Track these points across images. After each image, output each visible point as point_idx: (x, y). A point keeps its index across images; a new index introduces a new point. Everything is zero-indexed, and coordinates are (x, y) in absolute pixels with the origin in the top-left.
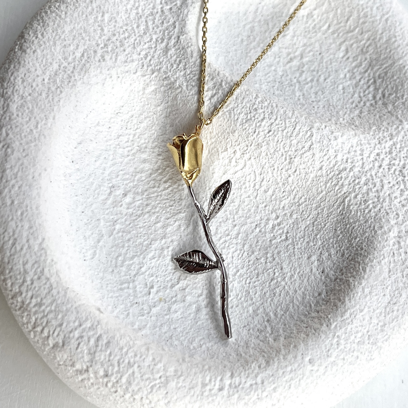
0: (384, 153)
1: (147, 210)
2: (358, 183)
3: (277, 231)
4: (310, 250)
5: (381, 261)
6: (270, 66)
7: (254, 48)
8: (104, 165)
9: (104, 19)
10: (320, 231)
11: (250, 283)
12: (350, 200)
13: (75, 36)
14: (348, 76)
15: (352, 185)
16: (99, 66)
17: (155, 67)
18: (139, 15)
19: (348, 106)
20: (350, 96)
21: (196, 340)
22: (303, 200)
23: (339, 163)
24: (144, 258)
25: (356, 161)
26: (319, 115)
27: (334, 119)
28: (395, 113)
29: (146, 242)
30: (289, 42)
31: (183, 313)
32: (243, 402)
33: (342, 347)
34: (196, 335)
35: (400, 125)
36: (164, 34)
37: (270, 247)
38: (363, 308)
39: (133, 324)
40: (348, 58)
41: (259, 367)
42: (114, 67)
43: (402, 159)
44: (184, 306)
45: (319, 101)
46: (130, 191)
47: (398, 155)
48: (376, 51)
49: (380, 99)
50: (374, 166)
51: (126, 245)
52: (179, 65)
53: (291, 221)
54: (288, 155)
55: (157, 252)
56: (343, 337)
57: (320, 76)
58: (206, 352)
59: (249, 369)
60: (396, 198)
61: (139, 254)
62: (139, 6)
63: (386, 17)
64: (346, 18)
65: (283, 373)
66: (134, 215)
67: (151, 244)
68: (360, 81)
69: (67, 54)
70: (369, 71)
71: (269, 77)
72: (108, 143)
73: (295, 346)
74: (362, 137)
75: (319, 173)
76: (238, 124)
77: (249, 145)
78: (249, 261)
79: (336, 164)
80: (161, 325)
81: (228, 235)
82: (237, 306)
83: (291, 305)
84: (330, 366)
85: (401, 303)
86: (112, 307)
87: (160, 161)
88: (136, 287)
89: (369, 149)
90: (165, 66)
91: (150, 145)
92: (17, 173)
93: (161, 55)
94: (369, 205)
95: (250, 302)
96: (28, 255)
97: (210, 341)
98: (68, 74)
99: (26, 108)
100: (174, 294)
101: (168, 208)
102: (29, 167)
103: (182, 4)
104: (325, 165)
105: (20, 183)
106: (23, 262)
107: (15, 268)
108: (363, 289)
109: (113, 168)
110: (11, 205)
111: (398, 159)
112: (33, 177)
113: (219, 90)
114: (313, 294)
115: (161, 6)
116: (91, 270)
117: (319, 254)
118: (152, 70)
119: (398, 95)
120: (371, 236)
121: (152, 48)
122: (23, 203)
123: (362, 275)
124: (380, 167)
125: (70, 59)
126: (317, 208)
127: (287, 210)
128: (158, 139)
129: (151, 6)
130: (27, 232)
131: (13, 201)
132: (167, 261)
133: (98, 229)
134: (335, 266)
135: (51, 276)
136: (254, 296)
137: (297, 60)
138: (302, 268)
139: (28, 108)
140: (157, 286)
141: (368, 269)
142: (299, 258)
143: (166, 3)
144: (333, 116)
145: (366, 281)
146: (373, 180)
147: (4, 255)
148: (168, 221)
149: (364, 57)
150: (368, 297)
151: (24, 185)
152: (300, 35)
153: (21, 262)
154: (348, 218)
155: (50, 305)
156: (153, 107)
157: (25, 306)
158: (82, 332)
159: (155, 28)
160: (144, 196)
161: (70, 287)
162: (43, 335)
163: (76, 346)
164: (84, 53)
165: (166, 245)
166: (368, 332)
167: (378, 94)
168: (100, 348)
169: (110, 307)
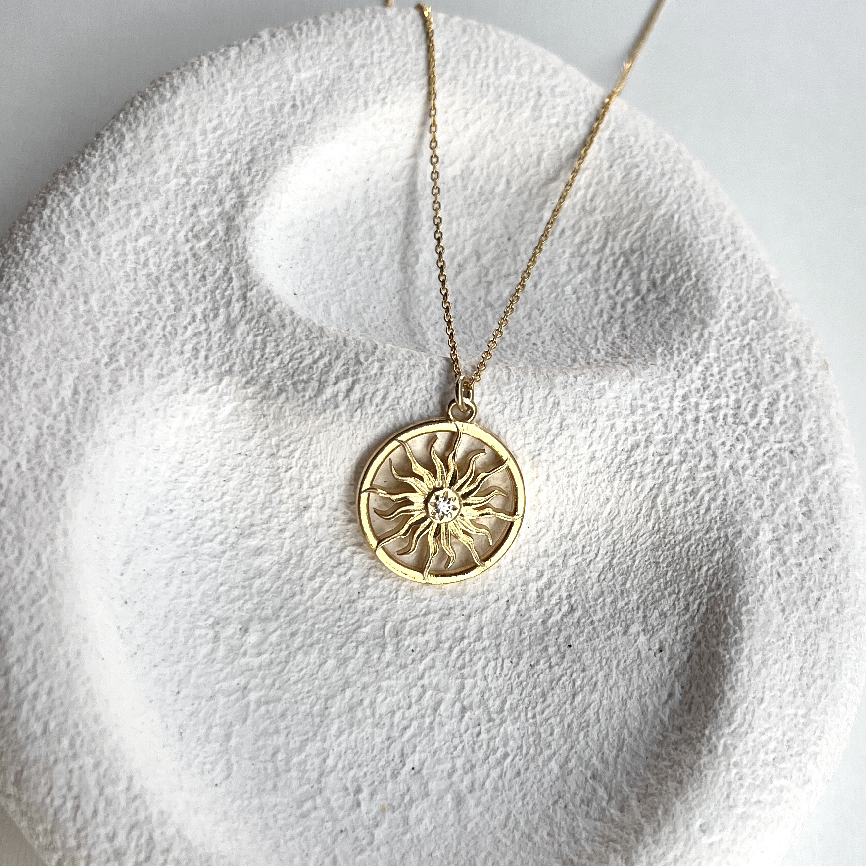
0: (694, 392)
1: (296, 645)
2: (669, 464)
3: (549, 601)
4: (623, 617)
5: (761, 596)
7: (387, 268)
8: (185, 587)
9: (91, 307)
10: (628, 573)
11: (534, 716)
12: (665, 499)
13: (47, 359)
14: (573, 265)
15: (659, 471)
17: (220, 366)
18: (153, 277)
19: (595, 322)
20: (591, 302)
22: (576, 527)
23: (624, 437)
24: (324, 740)
25: (651, 423)
26: (550, 357)
27: (580, 356)
28: (686, 310)
29: (317, 707)
31: (432, 817)
33: (747, 782)
34: (473, 852)
35: (703, 329)
36: (213, 298)
37: (547, 634)
38: (760, 695)
40: (563, 231)
42: (143, 394)
43: (730, 392)
44: (431, 805)
45: (540, 329)
46: (251, 619)
47: (722, 386)
48: (610, 202)
49: (649, 290)
50: (685, 421)
52: (264, 349)
53: (568, 572)
55: (344, 718)
56: (745, 762)
60: (745, 468)
61: (311, 734)
62: (148, 260)
64: (535, 157)
66: (275, 663)
67: (326, 708)
68: (599, 268)
69: (44, 400)
70: (609, 244)
72: (179, 542)
73: (666, 811)
74: (642, 373)
75: (593, 468)
78: (519, 675)
79: (617, 443)
80: (403, 857)
81: (463, 638)
82: (526, 769)
83: (626, 731)
84: (740, 824)
85: (823, 661)
86: (302, 858)
87: (287, 541)
88: (329, 801)
89: (665, 393)
90: (238, 360)
91: (258, 518)
92: (34, 666)
93: (223, 341)
94: (702, 498)
95: (547, 753)
96: (112, 820)
97: (504, 855)
98: (62, 439)
99: (5, 533)
100: (403, 788)
101: (333, 626)
102: (53, 647)
103: (227, 229)
104: (599, 448)
105: (47, 685)
106: (107, 835)
107: (95, 853)
108: (749, 659)
109: (204, 587)
110: (44, 732)
111: (724, 395)
112: (68, 664)
113: (357, 374)
114: (659, 698)
115: (189, 245)
116: (233, 801)
117: (641, 619)
118: (217, 374)
119: (680, 274)
120: (726, 554)
121: (200, 333)
122: (66, 720)
123: (738, 635)
124: (696, 420)
125: (55, 408)
126: (607, 532)
127: (553, 553)
128: (270, 501)
129: (170, 252)
130: (95, 775)
131: (46, 725)
132: (369, 730)
133: (218, 715)
134: (680, 631)
135: (171, 844)
136: (550, 738)
137: (471, 265)
138: (621, 655)
139: (9, 532)
140: (366, 784)
141: (744, 618)
142: (609, 638)
143: (196, 236)
144: (577, 349)
145: (750, 643)
146: (693, 448)
147: (65, 835)
148: (343, 651)
149: (591, 220)
150: (763, 671)
151: (56, 685)
152: (462, 216)
153: (103, 837)
154: (672, 534)
156: (240, 444)
159: (194, 291)
160: (282, 620)
161: (213, 850)
164: (75, 386)
165: (355, 699)
166: (784, 735)
167: (642, 281)
169: (297, 859)
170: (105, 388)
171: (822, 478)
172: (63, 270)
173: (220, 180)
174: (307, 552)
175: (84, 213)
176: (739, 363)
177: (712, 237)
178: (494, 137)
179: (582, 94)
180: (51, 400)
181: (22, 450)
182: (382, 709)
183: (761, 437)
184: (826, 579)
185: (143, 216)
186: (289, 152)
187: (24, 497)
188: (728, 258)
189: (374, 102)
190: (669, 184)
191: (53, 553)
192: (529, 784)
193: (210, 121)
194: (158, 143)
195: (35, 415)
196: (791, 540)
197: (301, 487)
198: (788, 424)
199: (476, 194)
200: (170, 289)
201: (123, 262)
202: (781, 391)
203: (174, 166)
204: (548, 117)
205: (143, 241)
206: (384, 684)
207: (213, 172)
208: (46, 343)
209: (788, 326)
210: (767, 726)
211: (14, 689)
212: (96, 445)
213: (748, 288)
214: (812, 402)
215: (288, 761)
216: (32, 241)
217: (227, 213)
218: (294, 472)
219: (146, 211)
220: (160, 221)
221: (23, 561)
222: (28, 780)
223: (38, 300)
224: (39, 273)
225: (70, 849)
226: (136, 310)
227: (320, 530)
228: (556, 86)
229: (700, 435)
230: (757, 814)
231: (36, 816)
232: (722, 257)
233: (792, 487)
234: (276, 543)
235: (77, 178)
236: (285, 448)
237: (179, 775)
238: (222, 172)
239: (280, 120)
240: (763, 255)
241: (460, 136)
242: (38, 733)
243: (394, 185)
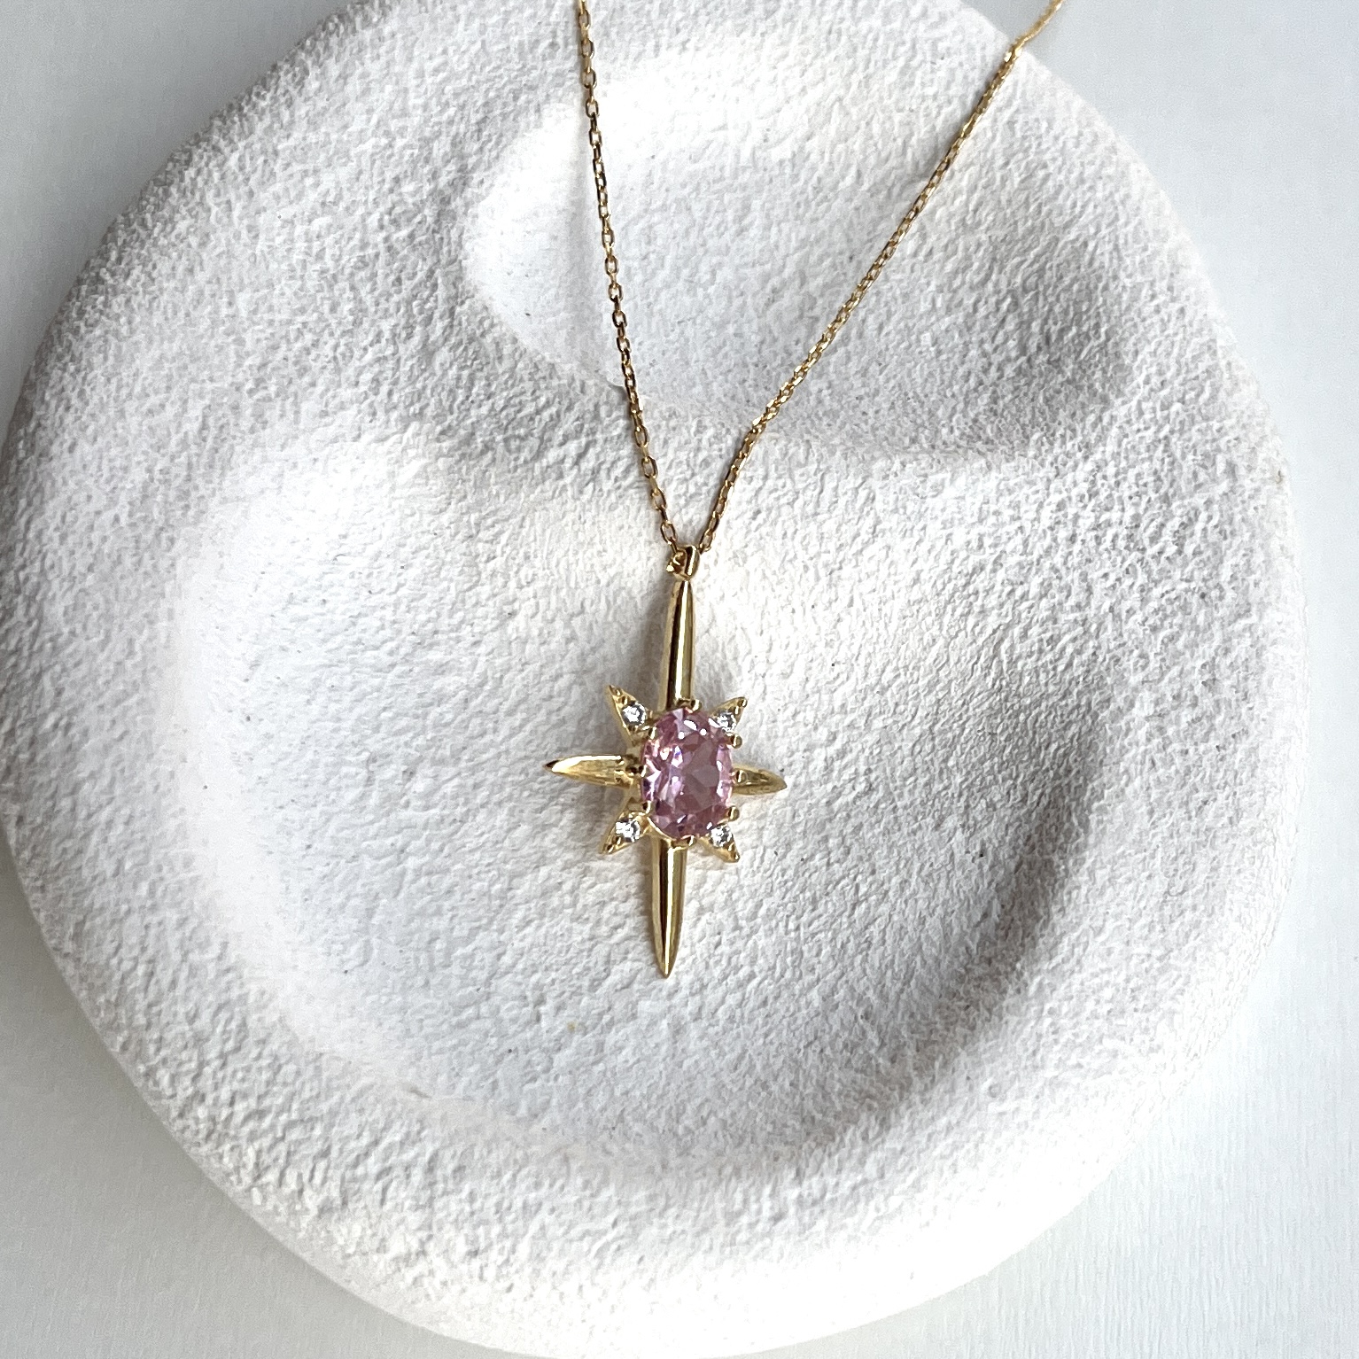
0: (1074, 499)
1: (478, 801)
2: (1024, 597)
3: (840, 774)
4: (937, 805)
5: (1123, 791)
6: (721, 326)
7: (668, 286)
8: (333, 707)
9: (237, 311)
10: (953, 745)
11: (798, 928)
12: (1012, 646)
13: (170, 377)
14: (939, 304)
15: (1008, 606)
16: (255, 445)
17: (407, 407)
18: (329, 275)
19: (956, 388)
20: (956, 359)
21: (689, 1108)
22: (888, 675)
23: (963, 554)
24: (501, 931)
25: (1004, 538)
26: (881, 433)
27: (924, 434)
28: (1085, 382)
29: (497, 886)
30: (759, 247)
31: (637, 1048)
32: (843, 1234)
33: (1065, 1037)
34: (685, 1096)
35: (1103, 411)
36: (408, 311)
37: (830, 820)
38: (1100, 923)
39: (512, 1107)
40: (931, 252)
41: (865, 1138)
42: (296, 437)
43: (1128, 504)
44: (638, 1030)
45: (877, 392)
46: (421, 759)
47: (1116, 495)
48: (1001, 215)
49: (1039, 348)
50: (1055, 540)
52: (470, 389)
53: (871, 739)
54: (820, 566)
55: (532, 905)
56: (1065, 1009)
57: (864, 321)
58: (720, 1134)
59: (838, 1149)
60: (1130, 612)
61: (485, 921)
62: (323, 250)
63: (1007, 115)
64: (900, 142)
65: (930, 1136)
66: (447, 821)
67: (510, 889)
68: (975, 310)
69: (160, 432)
70: (994, 277)
72: (330, 645)
73: (945, 1064)
74: (1004, 466)
75: (915, 594)
78: (784, 871)
79: (952, 561)
80: (589, 1093)
82: (776, 998)
83: (918, 959)
84: (1047, 1091)
85: (1199, 887)
86: (449, 1078)
87: (483, 659)
88: (498, 1011)
89: (1033, 498)
90: (433, 401)
91: (444, 623)
92: (111, 786)
93: (416, 373)
94: (1063, 649)
95: (809, 978)
96: (195, 995)
97: (726, 1104)
98: (179, 488)
99: (89, 606)
100: (601, 1004)
102: (138, 764)
103: (439, 215)
104: (926, 567)
105: (125, 812)
106: (187, 1014)
107: (169, 1036)
108: (1091, 872)
109: (360, 710)
110: (116, 874)
111: (1117, 507)
112: (157, 787)
113: (594, 433)
114: (969, 918)
115: (383, 234)
116: (367, 994)
117: (962, 810)
118: (401, 419)
119: (1085, 328)
120: (1084, 730)
121: (385, 358)
122: (147, 860)
123: (1081, 840)
124: (1072, 539)
125: (173, 446)
126: (931, 687)
127: (853, 710)
128: (463, 601)
129: (356, 241)
130: (178, 935)
131: (120, 863)
132: (565, 924)
133: (360, 882)
134: (1011, 830)
135: (269, 1035)
136: (815, 960)
137: (792, 291)
138: (926, 856)
139: (96, 608)
140: (553, 994)
141: (1093, 818)
142: (914, 832)
143: (395, 222)
144: (922, 425)
145: (1095, 852)
146: (1060, 578)
147: (132, 1009)
148: (543, 816)
149: (972, 240)
150: (1109, 891)
151: (137, 814)
152: (785, 219)
153: (181, 1017)
154: (1017, 695)
155: (285, 1108)
156: (428, 518)
157: (219, 1127)
158: (386, 1159)
159: (382, 300)
160: (463, 764)
161: (326, 1049)
162: (286, 1190)
163: (379, 1197)
164: (205, 417)
165: (552, 882)
166: (1128, 981)
167: (1031, 335)
168: (440, 1187)
169: (442, 1079)
170: (245, 424)
171: (1240, 635)
172: (204, 256)
173: (436, 145)
174: (508, 677)
175: (241, 178)
176: (1146, 465)
177: (1139, 278)
178: (842, 107)
180: (169, 434)
181: (123, 499)
182: (588, 898)
183: (1161, 571)
184: (1221, 774)
185: (322, 188)
186: (538, 110)
187: (119, 561)
188: (1157, 311)
189: (669, 46)
190: (1089, 195)
191: (150, 640)
192: (776, 1018)
193: (430, 58)
194: (354, 86)
195: (144, 453)
196: (1178, 717)
197: (505, 585)
198: (1204, 556)
199: (810, 190)
200: (349, 294)
201: (289, 250)
202: (1202, 509)
203: (374, 120)
204: (923, 85)
205: (320, 222)
207: (427, 132)
208: (170, 355)
209: (1229, 416)
210: (1104, 966)
211: (83, 814)
212: (224, 501)
213: (1181, 356)
214: (1245, 528)
215: (448, 953)
216: (166, 213)
217: (441, 192)
218: (498, 563)
219: (327, 180)
220: (346, 195)
221: (110, 645)
222: (91, 932)
223: (165, 297)
224: (170, 258)
225: (136, 1029)
226: (300, 319)
227: (529, 648)
228: (940, 39)
229: (1074, 560)
230: (1074, 1082)
231: (98, 983)
232: (1149, 308)
233: (1192, 646)
234: (467, 661)
235: (237, 127)
236: (488, 528)
237: (294, 951)
238: (440, 133)
239: (530, 64)
240: (1213, 310)
241: (794, 102)
242: (109, 873)
243: (691, 167)
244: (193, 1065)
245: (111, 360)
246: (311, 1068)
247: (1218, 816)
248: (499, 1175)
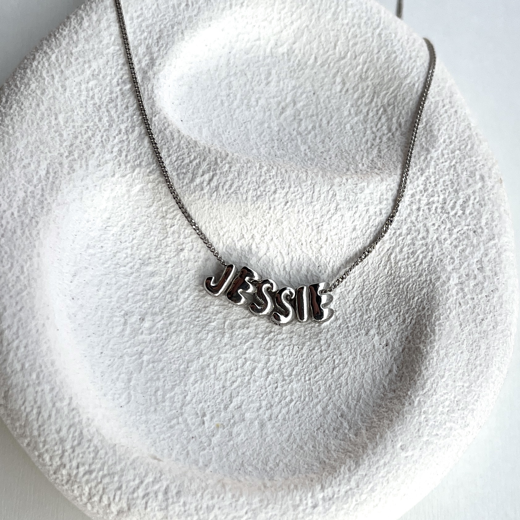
0: (418, 192)
1: (172, 330)
2: (400, 235)
4: (366, 325)
5: (448, 316)
6: (262, 124)
7: (238, 108)
8: (108, 292)
9: (59, 122)
10: (371, 299)
11: (310, 379)
12: (396, 256)
13: (32, 152)
14: (352, 112)
15: (394, 238)
16: (70, 180)
17: (134, 162)
18: (97, 105)
19: (362, 147)
20: (361, 135)
21: (270, 459)
23: (374, 217)
24: (185, 385)
26: (333, 167)
27: (352, 167)
29: (182, 367)
30: (276, 89)
31: (246, 433)
32: (342, 512)
33: (431, 423)
34: (268, 454)
35: (427, 154)
36: (132, 120)
38: (443, 373)
39: (196, 462)
40: (347, 90)
41: (349, 470)
42: (88, 176)
43: (441, 194)
44: (246, 426)
45: (329, 150)
46: (146, 313)
47: (435, 190)
48: (377, 73)
49: (397, 129)
50: (411, 210)
51: (161, 376)
54: (314, 224)
55: (198, 374)
56: (430, 411)
57: (321, 120)
58: (285, 470)
59: (338, 476)
60: (445, 239)
61: (178, 382)
62: (94, 95)
63: (378, 31)
64: (333, 44)
65: (377, 469)
66: (159, 339)
67: (188, 367)
68: (368, 114)
69: (29, 176)
70: (375, 100)
71: (264, 137)
72: (106, 266)
73: (381, 437)
74: (388, 179)
75: (354, 235)
76: (249, 204)
77: (267, 224)
78: (302, 355)
79: (369, 221)
80: (228, 454)
82: (303, 409)
83: (362, 391)
84: (425, 447)
85: (482, 356)
86: (169, 451)
87: (170, 269)
88: (186, 420)
90: (145, 159)
91: (153, 254)
92: (17, 331)
93: (137, 147)
94: (418, 256)
95: (315, 401)
96: (59, 421)
97: (286, 457)
98: (39, 199)
99: (3, 252)
100: (230, 415)
101: (195, 320)
102: (29, 321)
103: (143, 78)
104: (358, 223)
105: (24, 342)
106: (56, 430)
107: (48, 439)
108: (438, 352)
109: (119, 293)
110: (22, 369)
111: (436, 195)
112: (38, 331)
113: (216, 170)
114: (383, 373)
115: (119, 88)
116: (131, 416)
117: (377, 327)
118: (132, 167)
120: (429, 290)
121: (123, 141)
122: (35, 363)
123: (432, 338)
124: (419, 209)
125: (35, 181)
126: (361, 274)
128: (161, 245)
129: (108, 91)
130: (50, 395)
131: (23, 365)
132: (212, 381)
133: (124, 367)
134: (399, 334)
135: (93, 437)
136: (318, 393)
137: (290, 108)
138: (363, 347)
139: (6, 253)
140: (209, 412)
141: (437, 328)
142: (357, 337)
143: (124, 83)
144: (350, 163)
145: (439, 343)
146: (415, 226)
147: (32, 428)
148: (199, 335)
149: (365, 84)
150: (446, 360)
151: (30, 342)
152: (286, 78)
153: (53, 431)
154: (399, 277)
155: (101, 469)
156: (144, 209)
157: (72, 478)
158: (147, 489)
159: (121, 116)
160: (164, 315)
161: (117, 442)
162: (103, 504)
163: (144, 506)
164: (48, 168)
165: (205, 363)
166: (455, 397)
167: (392, 124)
168: (170, 501)
169: (166, 451)
170: (66, 170)
171: (491, 248)
172: (44, 99)
174: (181, 276)
175: (57, 65)
176: (447, 177)
177: (437, 98)
178: (308, 30)
179: (364, 6)
180: (33, 176)
181: (15, 205)
182: (221, 370)
183: (457, 221)
184: (488, 308)
185: (92, 69)
186: (182, 33)
187: (15, 232)
188: (446, 112)
189: (236, 5)
190: (414, 64)
191: (31, 266)
192: (303, 418)
193: (136, 12)
194: (104, 24)
195: (23, 185)
196: (469, 284)
197: (179, 237)
198: (474, 215)
199: (295, 65)
200: (106, 114)
201: (80, 95)
202: (471, 195)
204: (342, 19)
205: (92, 83)
206: (223, 356)
208: (31, 142)
209: (479, 156)
210: (445, 391)
211: (5, 344)
212: (59, 204)
213: (457, 130)
214: (489, 202)
215: (164, 396)
216: (26, 80)
217: (143, 69)
218: (175, 228)
219: (94, 65)
220: (103, 71)
221: (13, 270)
222: (11, 396)
223: (28, 116)
224: (29, 99)
225: (34, 437)
226: (86, 125)
227: (190, 264)
230: (435, 442)
231: (16, 417)
232: (442, 111)
233: (472, 253)
234: (163, 270)
235: (54, 43)
236: (171, 213)
237: (100, 399)
238: (141, 44)
239: (178, 13)
240: (468, 111)
241: (288, 28)
242: (19, 370)
243: (245, 57)
244: (60, 452)
245: (6, 145)
246: (112, 451)
247: (488, 326)
248: (195, 494)
